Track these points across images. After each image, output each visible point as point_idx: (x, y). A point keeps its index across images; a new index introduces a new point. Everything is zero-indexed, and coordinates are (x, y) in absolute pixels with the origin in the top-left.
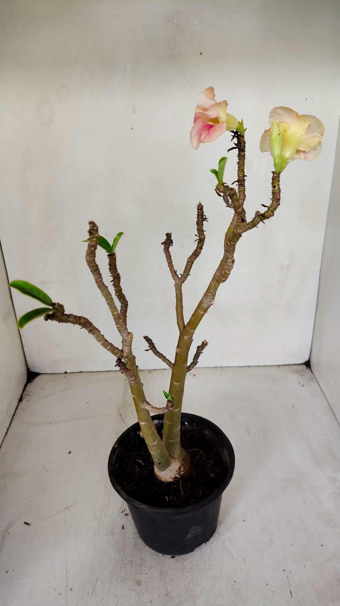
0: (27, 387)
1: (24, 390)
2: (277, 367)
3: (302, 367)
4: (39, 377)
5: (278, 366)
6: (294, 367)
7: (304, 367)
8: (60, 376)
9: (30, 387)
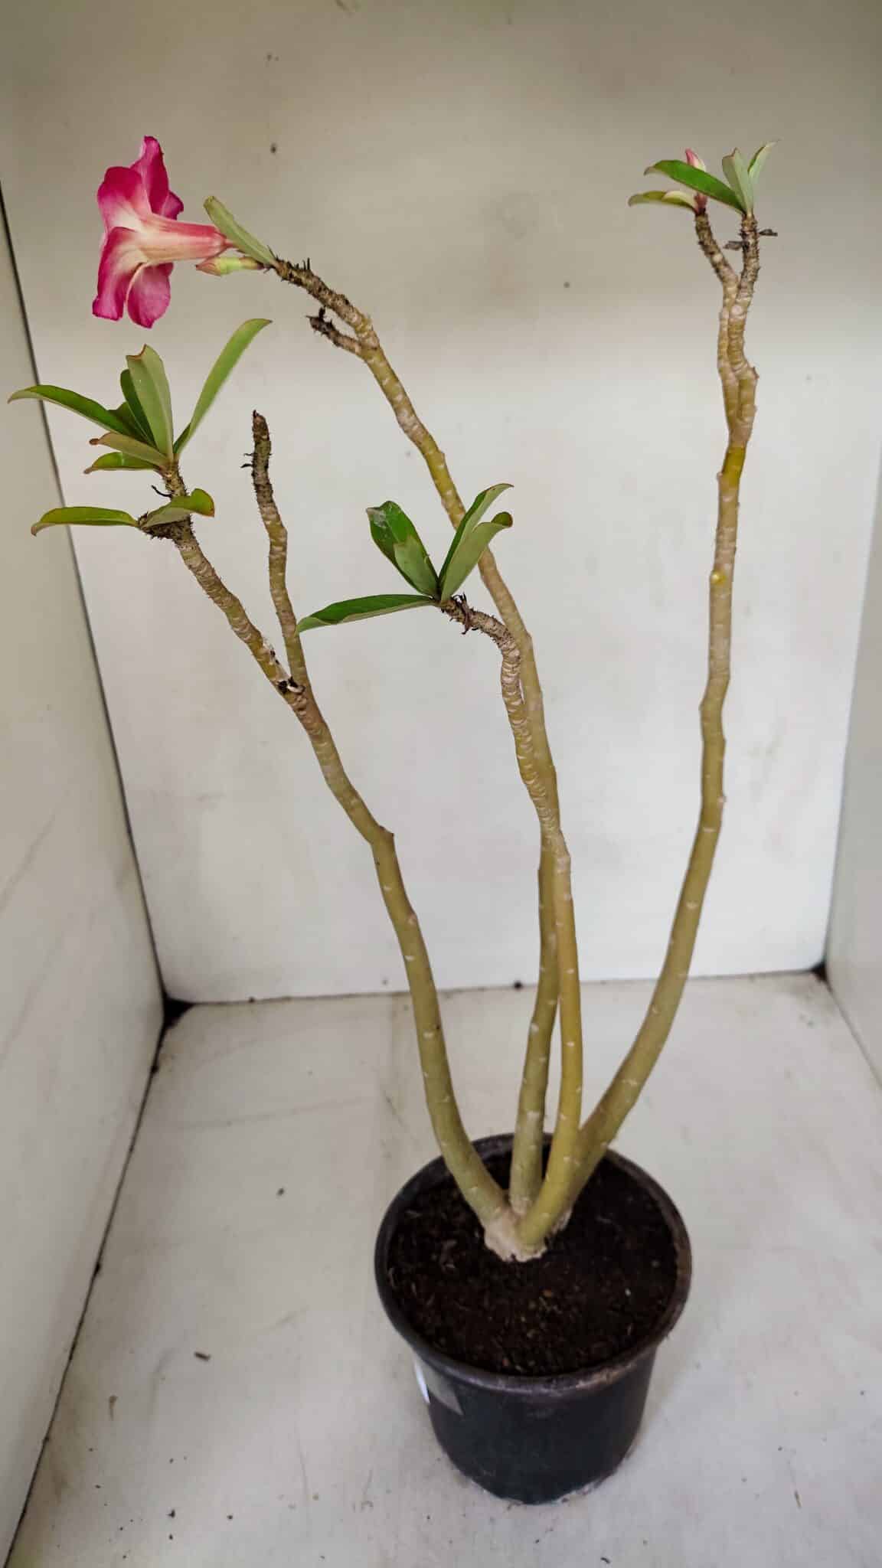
0: (167, 1038)
1: (160, 1045)
2: (749, 978)
3: (808, 978)
4: (191, 1013)
6: (787, 978)
7: (812, 978)
8: (240, 1008)
9: (172, 1036)
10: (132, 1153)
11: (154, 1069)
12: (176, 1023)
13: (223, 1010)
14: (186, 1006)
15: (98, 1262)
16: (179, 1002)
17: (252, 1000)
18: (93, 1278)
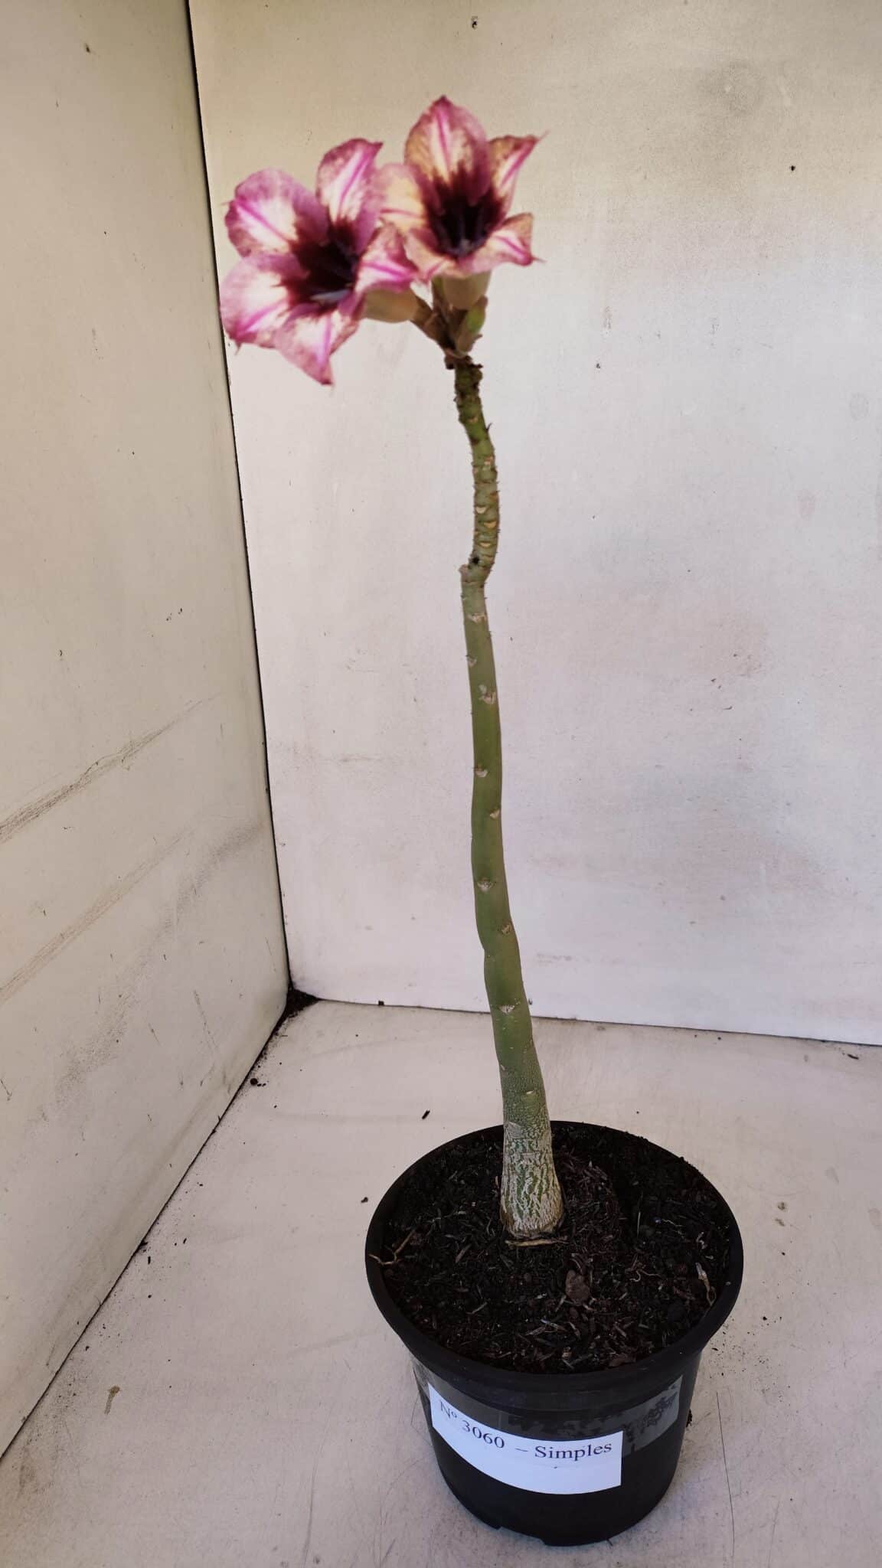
10: (214, 1136)
11: (262, 1055)
12: (297, 1015)
13: (349, 1009)
14: (309, 1000)
15: (145, 1237)
16: (303, 994)
17: (381, 1004)
18: (134, 1254)
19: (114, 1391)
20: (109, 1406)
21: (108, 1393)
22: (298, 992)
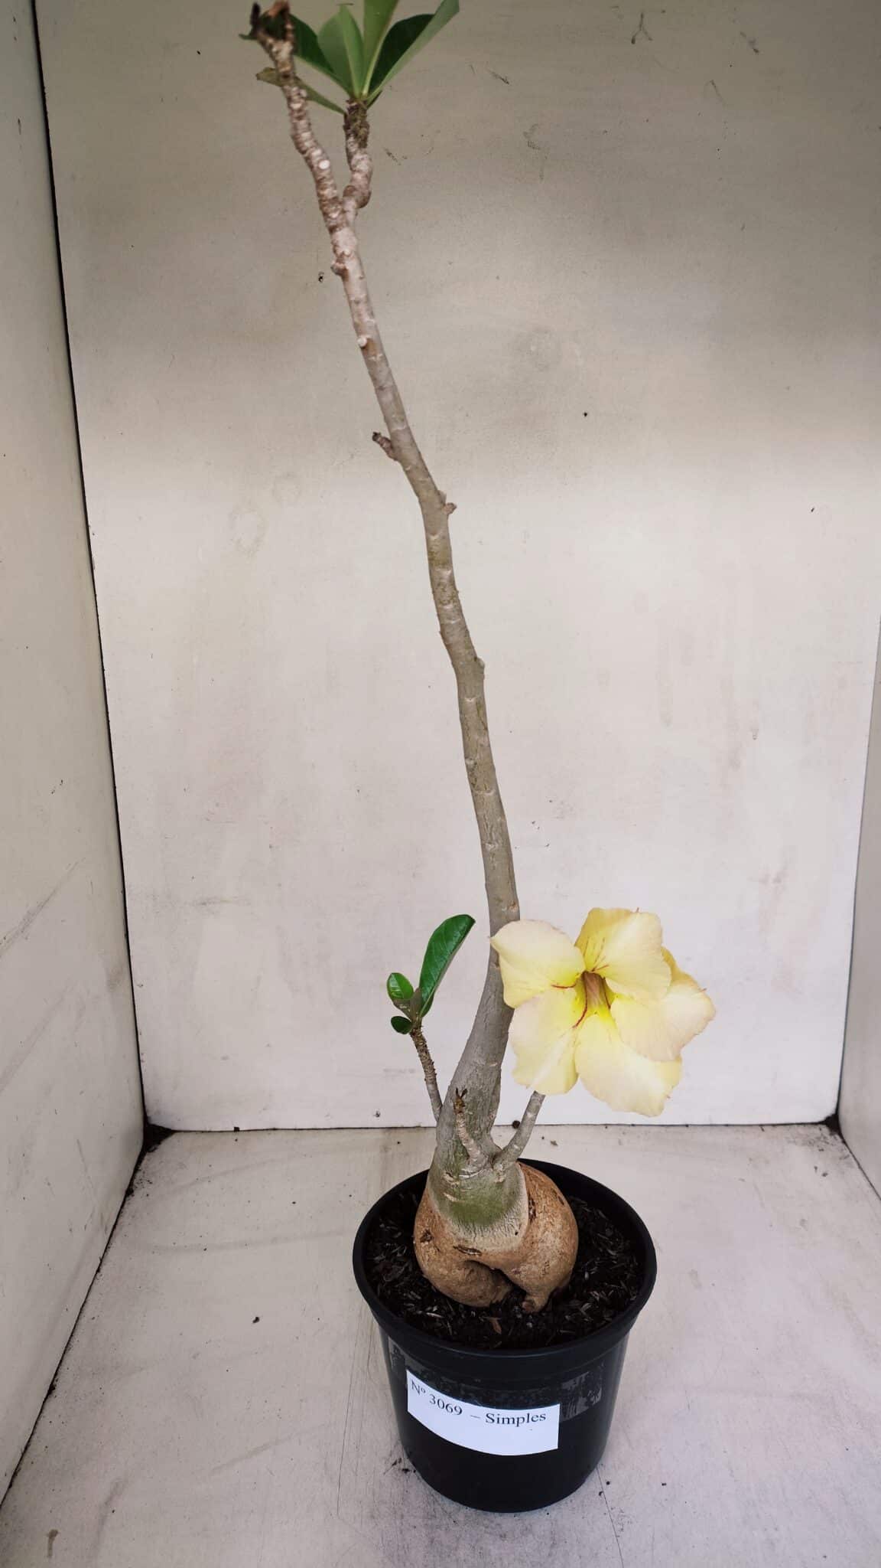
0: (144, 1162)
1: (136, 1169)
2: (759, 1128)
3: (820, 1129)
4: (172, 1140)
5: (761, 1125)
6: (801, 1130)
7: (825, 1130)
8: (224, 1137)
9: (151, 1161)
10: (98, 1274)
11: (129, 1192)
12: (155, 1149)
13: (207, 1138)
14: (167, 1133)
15: (52, 1383)
16: (160, 1128)
17: (237, 1130)
18: (46, 1399)
19: (53, 1535)
20: (50, 1549)
21: (47, 1538)
22: (154, 1126)
